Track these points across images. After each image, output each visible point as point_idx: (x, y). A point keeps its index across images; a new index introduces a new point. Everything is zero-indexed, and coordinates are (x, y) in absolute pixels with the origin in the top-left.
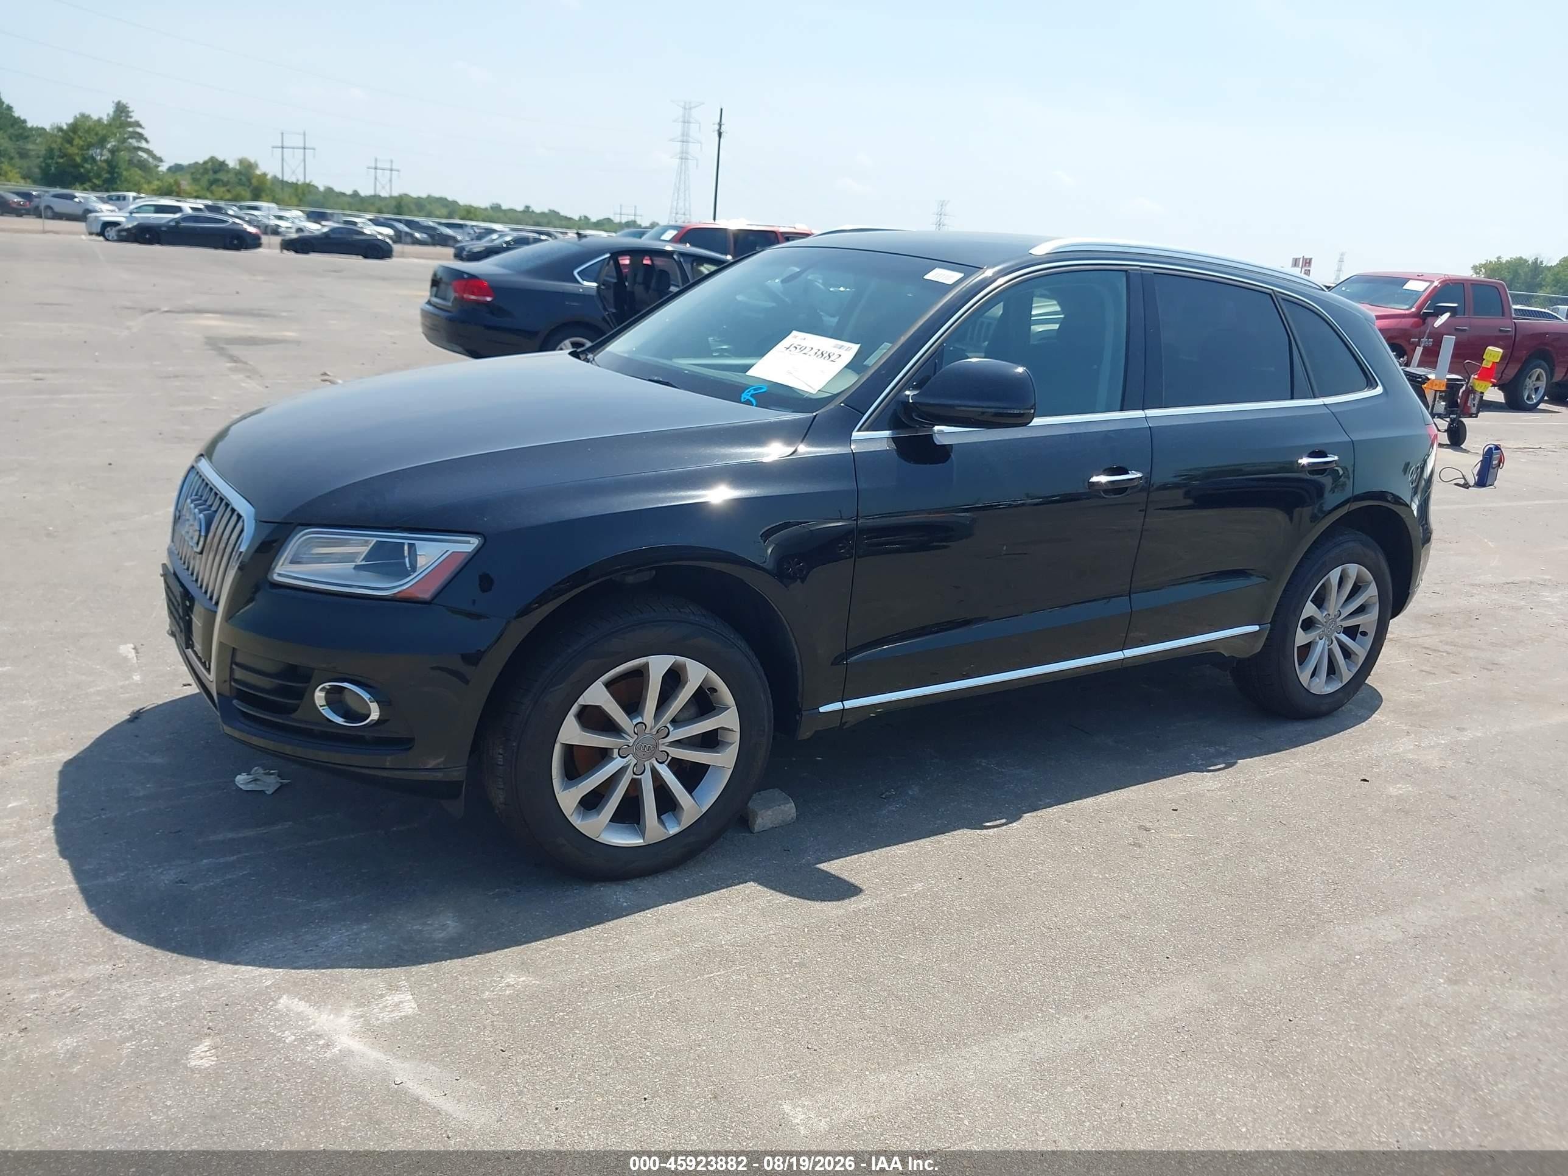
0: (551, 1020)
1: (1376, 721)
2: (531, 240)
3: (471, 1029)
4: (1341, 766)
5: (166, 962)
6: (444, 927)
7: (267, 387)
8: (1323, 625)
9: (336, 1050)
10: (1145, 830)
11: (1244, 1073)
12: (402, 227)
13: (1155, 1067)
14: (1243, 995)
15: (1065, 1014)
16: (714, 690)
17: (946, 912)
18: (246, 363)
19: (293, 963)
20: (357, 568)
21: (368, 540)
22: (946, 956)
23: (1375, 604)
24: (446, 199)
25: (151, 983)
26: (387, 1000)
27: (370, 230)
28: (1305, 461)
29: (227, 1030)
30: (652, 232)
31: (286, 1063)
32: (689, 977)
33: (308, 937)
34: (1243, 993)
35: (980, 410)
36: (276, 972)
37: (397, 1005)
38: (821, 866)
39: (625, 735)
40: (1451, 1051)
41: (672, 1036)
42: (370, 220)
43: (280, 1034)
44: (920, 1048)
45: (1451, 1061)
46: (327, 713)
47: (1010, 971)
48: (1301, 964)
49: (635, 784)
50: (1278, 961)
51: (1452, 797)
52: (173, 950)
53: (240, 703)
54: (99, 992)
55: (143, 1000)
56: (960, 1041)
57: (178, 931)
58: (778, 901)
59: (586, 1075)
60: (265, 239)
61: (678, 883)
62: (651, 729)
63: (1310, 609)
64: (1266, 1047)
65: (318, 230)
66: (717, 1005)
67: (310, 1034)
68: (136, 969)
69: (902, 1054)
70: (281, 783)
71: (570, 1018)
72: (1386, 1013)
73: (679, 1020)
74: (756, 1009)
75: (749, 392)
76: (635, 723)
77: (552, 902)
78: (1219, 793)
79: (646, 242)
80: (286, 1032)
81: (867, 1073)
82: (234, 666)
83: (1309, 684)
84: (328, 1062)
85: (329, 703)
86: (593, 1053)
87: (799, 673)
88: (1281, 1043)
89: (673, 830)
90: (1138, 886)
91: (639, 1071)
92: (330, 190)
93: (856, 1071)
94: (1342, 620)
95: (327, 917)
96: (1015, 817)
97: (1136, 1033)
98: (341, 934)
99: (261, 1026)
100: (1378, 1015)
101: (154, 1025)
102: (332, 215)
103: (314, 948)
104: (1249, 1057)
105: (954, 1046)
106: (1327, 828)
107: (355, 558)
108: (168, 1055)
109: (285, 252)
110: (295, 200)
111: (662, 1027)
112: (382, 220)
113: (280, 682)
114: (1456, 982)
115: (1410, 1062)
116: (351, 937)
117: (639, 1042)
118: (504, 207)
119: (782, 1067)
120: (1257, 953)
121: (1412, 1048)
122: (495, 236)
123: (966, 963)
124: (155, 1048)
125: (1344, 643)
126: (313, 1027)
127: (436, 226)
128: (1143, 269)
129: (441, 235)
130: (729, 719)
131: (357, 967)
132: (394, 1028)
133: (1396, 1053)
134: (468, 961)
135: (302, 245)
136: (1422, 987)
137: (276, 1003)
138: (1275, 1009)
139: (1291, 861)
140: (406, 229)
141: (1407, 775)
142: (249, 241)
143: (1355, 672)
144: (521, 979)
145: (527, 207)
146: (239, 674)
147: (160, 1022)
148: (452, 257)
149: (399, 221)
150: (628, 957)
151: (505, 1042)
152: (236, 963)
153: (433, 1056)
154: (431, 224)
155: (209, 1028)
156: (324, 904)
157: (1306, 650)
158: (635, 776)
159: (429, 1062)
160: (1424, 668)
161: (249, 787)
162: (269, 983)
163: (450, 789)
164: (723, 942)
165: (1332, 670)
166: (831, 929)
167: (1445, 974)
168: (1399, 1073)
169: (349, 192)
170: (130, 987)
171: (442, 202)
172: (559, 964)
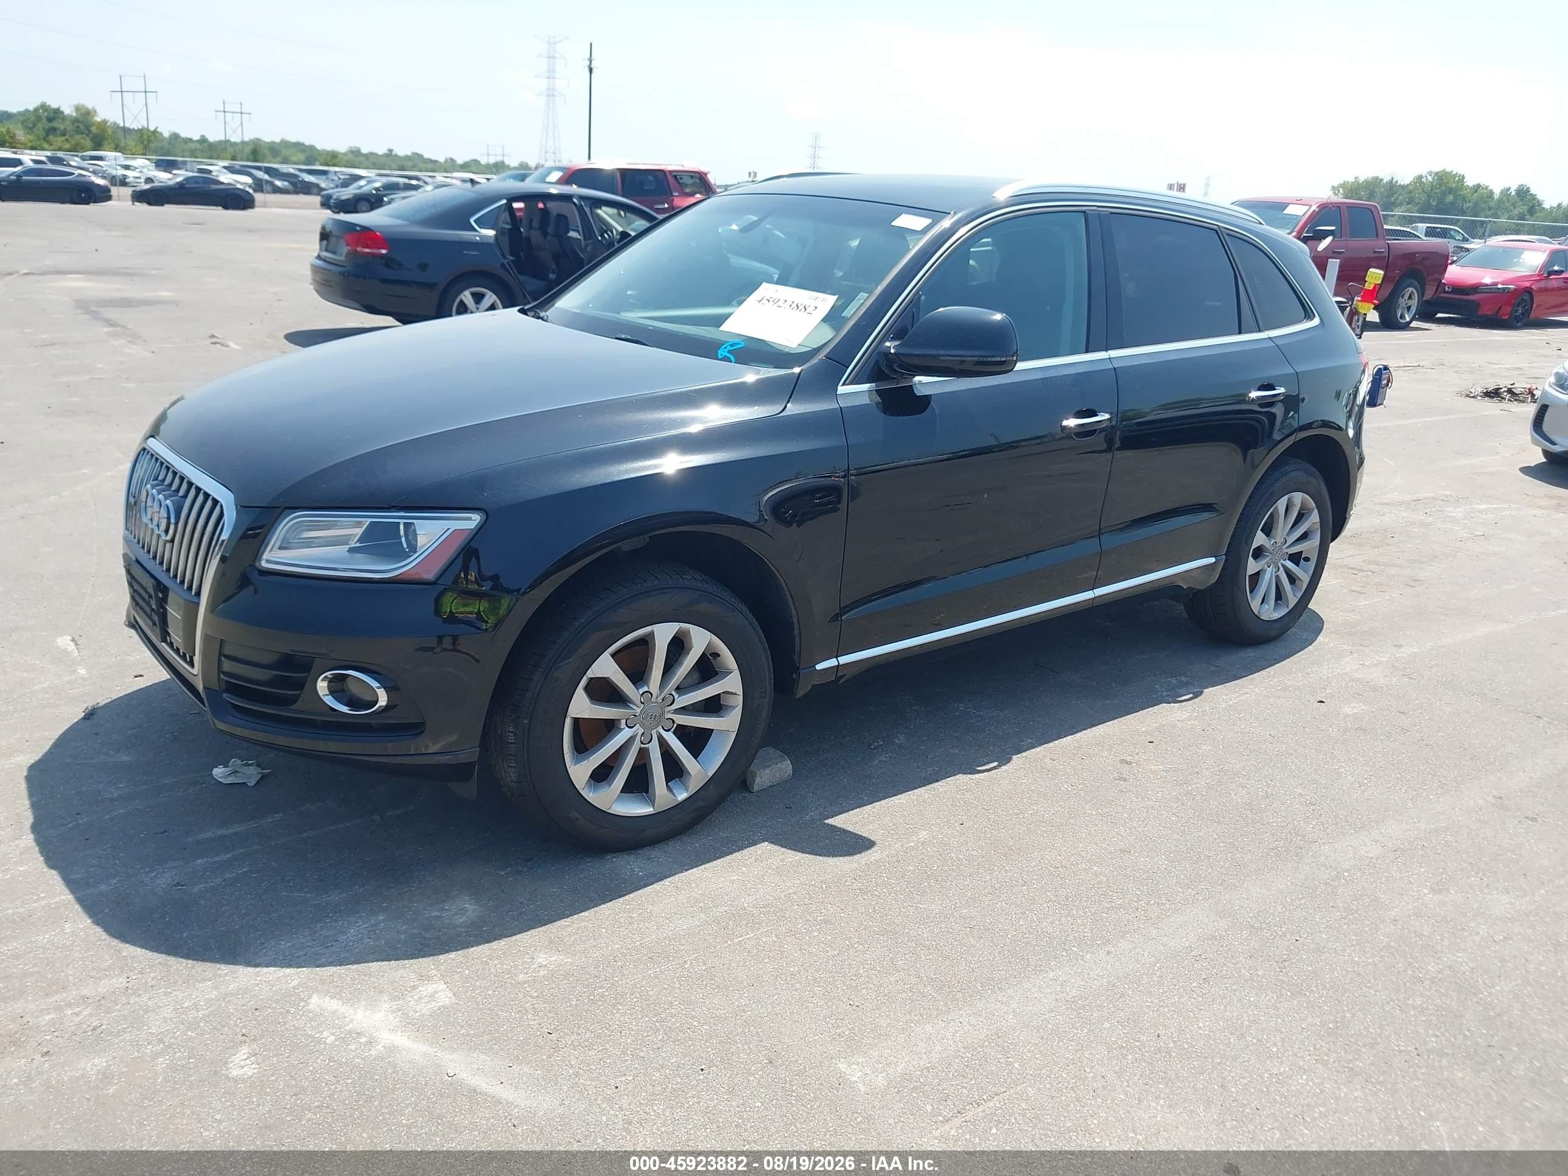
0: (592, 998)
1: (1320, 643)
2: (402, 186)
3: (513, 1014)
4: (1296, 689)
5: (182, 970)
6: (463, 911)
7: (153, 352)
8: (1271, 553)
9: (380, 1047)
10: (1127, 763)
11: (1264, 995)
12: (260, 174)
13: (1182, 996)
14: (1249, 920)
15: (1088, 952)
16: (716, 655)
17: (955, 858)
18: (124, 327)
19: (316, 960)
20: (352, 550)
21: (361, 522)
22: (963, 903)
23: (1317, 529)
24: (303, 144)
25: (171, 993)
26: (421, 991)
27: (226, 178)
28: (1254, 394)
29: (262, 1036)
30: (536, 174)
31: (332, 1064)
32: (719, 943)
33: (325, 932)
34: (1249, 917)
35: (959, 358)
36: (300, 972)
37: (432, 996)
38: (830, 821)
39: (631, 705)
40: (1448, 958)
41: (716, 1004)
42: (225, 167)
43: (318, 1035)
44: (958, 996)
45: (1449, 968)
46: (330, 701)
47: (1027, 912)
48: (1296, 885)
49: (643, 754)
50: (1275, 884)
51: (1402, 713)
52: (187, 957)
53: (229, 695)
54: (118, 1007)
55: (167, 1012)
56: (994, 986)
57: (187, 937)
58: (790, 860)
59: (638, 1051)
60: (114, 191)
61: (689, 848)
62: (657, 698)
63: (1260, 539)
64: (1280, 968)
65: (170, 179)
66: (752, 968)
67: (350, 1032)
68: (152, 980)
69: (942, 1003)
70: (261, 773)
71: (610, 994)
72: (1382, 926)
73: (718, 987)
74: (792, 969)
75: (725, 348)
76: (641, 693)
77: (567, 877)
78: (1189, 723)
79: (530, 185)
80: (325, 1033)
81: (912, 1025)
82: (223, 659)
83: (1259, 611)
84: (375, 1059)
85: (332, 692)
86: (640, 1028)
87: (796, 632)
88: (1292, 963)
89: (682, 796)
90: (1131, 820)
91: (690, 1042)
92: (175, 136)
93: (901, 1024)
94: (1288, 547)
95: (341, 910)
96: (1004, 760)
97: (1158, 965)
98: (359, 926)
99: (297, 1028)
100: (1376, 929)
101: (185, 1037)
102: (185, 163)
103: (335, 944)
104: (1266, 979)
105: (990, 991)
106: (1296, 751)
107: (349, 540)
108: (206, 1066)
109: (137, 204)
110: (140, 149)
111: (703, 996)
112: (237, 167)
113: (276, 673)
114: (1440, 892)
115: (1413, 972)
116: (370, 929)
117: (684, 1012)
118: (364, 151)
119: (829, 1025)
120: (1254, 878)
121: (1412, 959)
122: (362, 183)
123: (984, 908)
124: (191, 1060)
125: (1289, 569)
126: (351, 1025)
127: (297, 173)
128: (1099, 209)
129: (303, 182)
130: (731, 684)
131: (383, 960)
132: (434, 1020)
133: (1398, 964)
134: (494, 945)
135: (154, 196)
136: (1409, 899)
137: (307, 1004)
138: (1281, 931)
139: (1268, 786)
140: (266, 177)
141: (1358, 694)
142: (98, 194)
143: (1299, 597)
144: (553, 959)
145: (391, 151)
146: (227, 666)
147: (190, 1033)
148: (319, 205)
149: (259, 168)
150: (655, 928)
151: (550, 1024)
152: (256, 966)
153: (480, 1045)
154: (292, 171)
155: (243, 1035)
156: (335, 897)
157: (1256, 577)
158: (642, 746)
159: (477, 1051)
160: (1353, 588)
161: (229, 780)
162: (295, 983)
163: (462, 771)
164: (746, 905)
165: (1279, 596)
166: (847, 883)
167: (1428, 884)
168: (1405, 983)
169: (196, 137)
170: (149, 999)
171: (299, 146)
172: (588, 940)
